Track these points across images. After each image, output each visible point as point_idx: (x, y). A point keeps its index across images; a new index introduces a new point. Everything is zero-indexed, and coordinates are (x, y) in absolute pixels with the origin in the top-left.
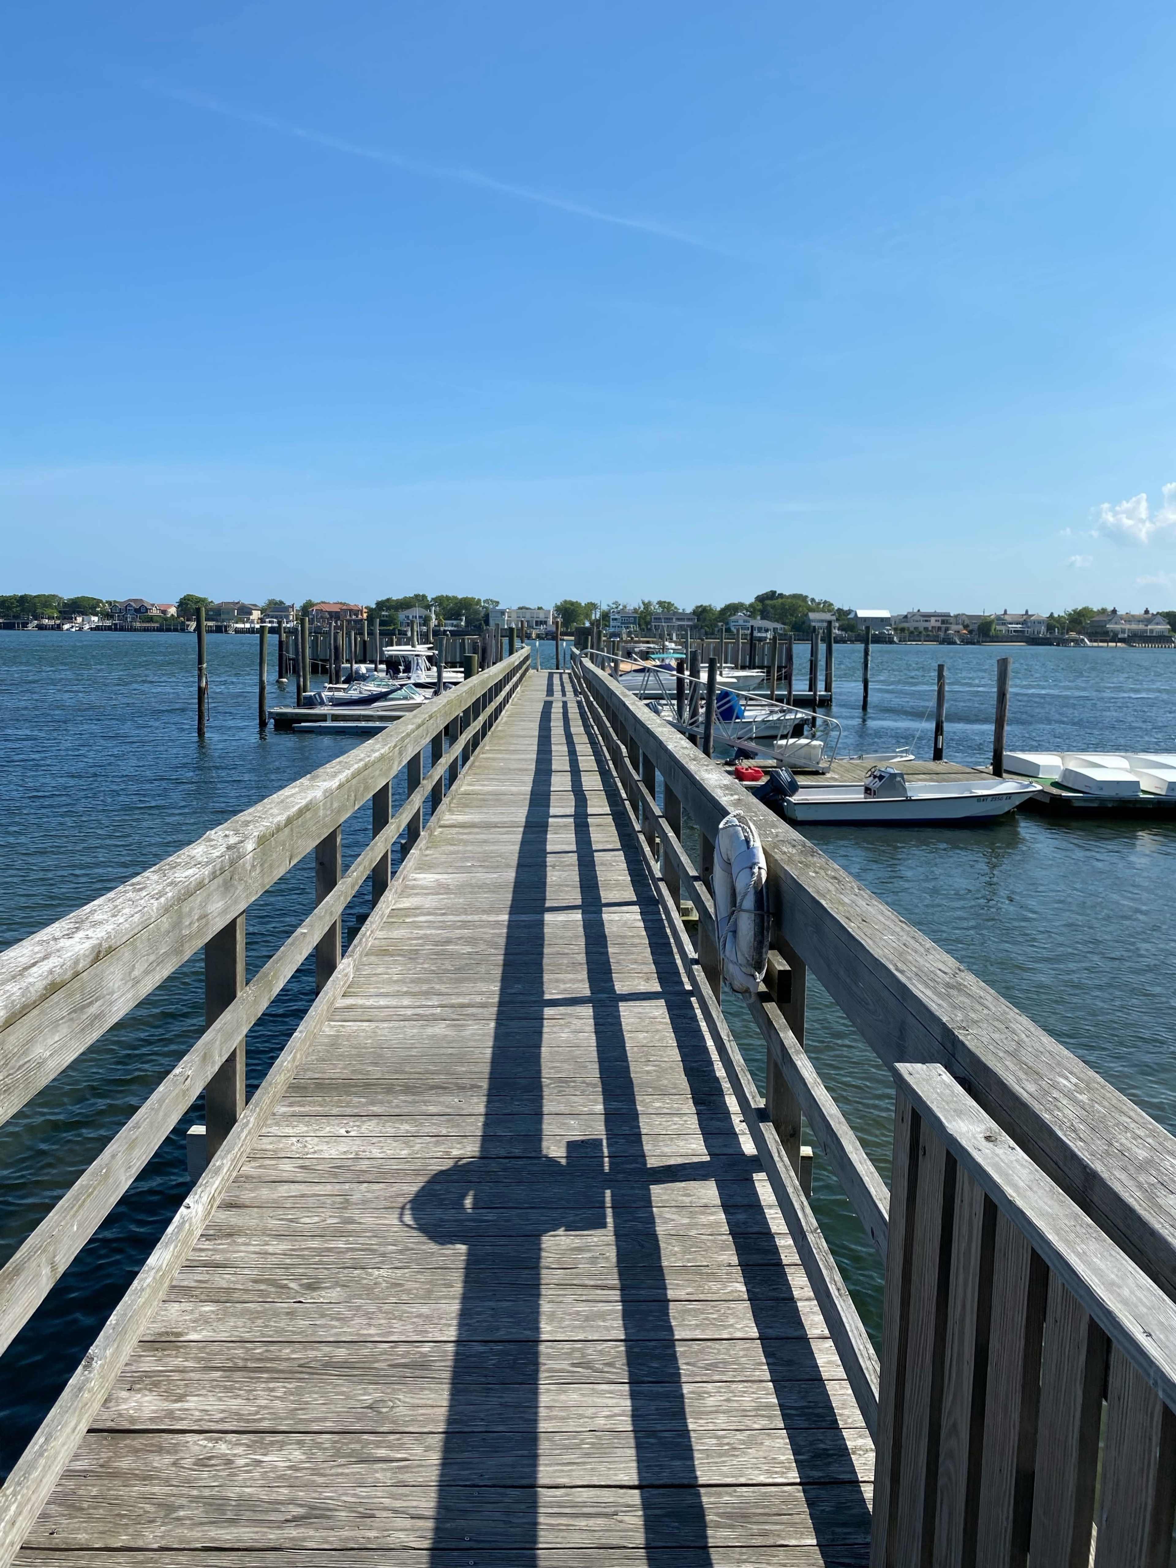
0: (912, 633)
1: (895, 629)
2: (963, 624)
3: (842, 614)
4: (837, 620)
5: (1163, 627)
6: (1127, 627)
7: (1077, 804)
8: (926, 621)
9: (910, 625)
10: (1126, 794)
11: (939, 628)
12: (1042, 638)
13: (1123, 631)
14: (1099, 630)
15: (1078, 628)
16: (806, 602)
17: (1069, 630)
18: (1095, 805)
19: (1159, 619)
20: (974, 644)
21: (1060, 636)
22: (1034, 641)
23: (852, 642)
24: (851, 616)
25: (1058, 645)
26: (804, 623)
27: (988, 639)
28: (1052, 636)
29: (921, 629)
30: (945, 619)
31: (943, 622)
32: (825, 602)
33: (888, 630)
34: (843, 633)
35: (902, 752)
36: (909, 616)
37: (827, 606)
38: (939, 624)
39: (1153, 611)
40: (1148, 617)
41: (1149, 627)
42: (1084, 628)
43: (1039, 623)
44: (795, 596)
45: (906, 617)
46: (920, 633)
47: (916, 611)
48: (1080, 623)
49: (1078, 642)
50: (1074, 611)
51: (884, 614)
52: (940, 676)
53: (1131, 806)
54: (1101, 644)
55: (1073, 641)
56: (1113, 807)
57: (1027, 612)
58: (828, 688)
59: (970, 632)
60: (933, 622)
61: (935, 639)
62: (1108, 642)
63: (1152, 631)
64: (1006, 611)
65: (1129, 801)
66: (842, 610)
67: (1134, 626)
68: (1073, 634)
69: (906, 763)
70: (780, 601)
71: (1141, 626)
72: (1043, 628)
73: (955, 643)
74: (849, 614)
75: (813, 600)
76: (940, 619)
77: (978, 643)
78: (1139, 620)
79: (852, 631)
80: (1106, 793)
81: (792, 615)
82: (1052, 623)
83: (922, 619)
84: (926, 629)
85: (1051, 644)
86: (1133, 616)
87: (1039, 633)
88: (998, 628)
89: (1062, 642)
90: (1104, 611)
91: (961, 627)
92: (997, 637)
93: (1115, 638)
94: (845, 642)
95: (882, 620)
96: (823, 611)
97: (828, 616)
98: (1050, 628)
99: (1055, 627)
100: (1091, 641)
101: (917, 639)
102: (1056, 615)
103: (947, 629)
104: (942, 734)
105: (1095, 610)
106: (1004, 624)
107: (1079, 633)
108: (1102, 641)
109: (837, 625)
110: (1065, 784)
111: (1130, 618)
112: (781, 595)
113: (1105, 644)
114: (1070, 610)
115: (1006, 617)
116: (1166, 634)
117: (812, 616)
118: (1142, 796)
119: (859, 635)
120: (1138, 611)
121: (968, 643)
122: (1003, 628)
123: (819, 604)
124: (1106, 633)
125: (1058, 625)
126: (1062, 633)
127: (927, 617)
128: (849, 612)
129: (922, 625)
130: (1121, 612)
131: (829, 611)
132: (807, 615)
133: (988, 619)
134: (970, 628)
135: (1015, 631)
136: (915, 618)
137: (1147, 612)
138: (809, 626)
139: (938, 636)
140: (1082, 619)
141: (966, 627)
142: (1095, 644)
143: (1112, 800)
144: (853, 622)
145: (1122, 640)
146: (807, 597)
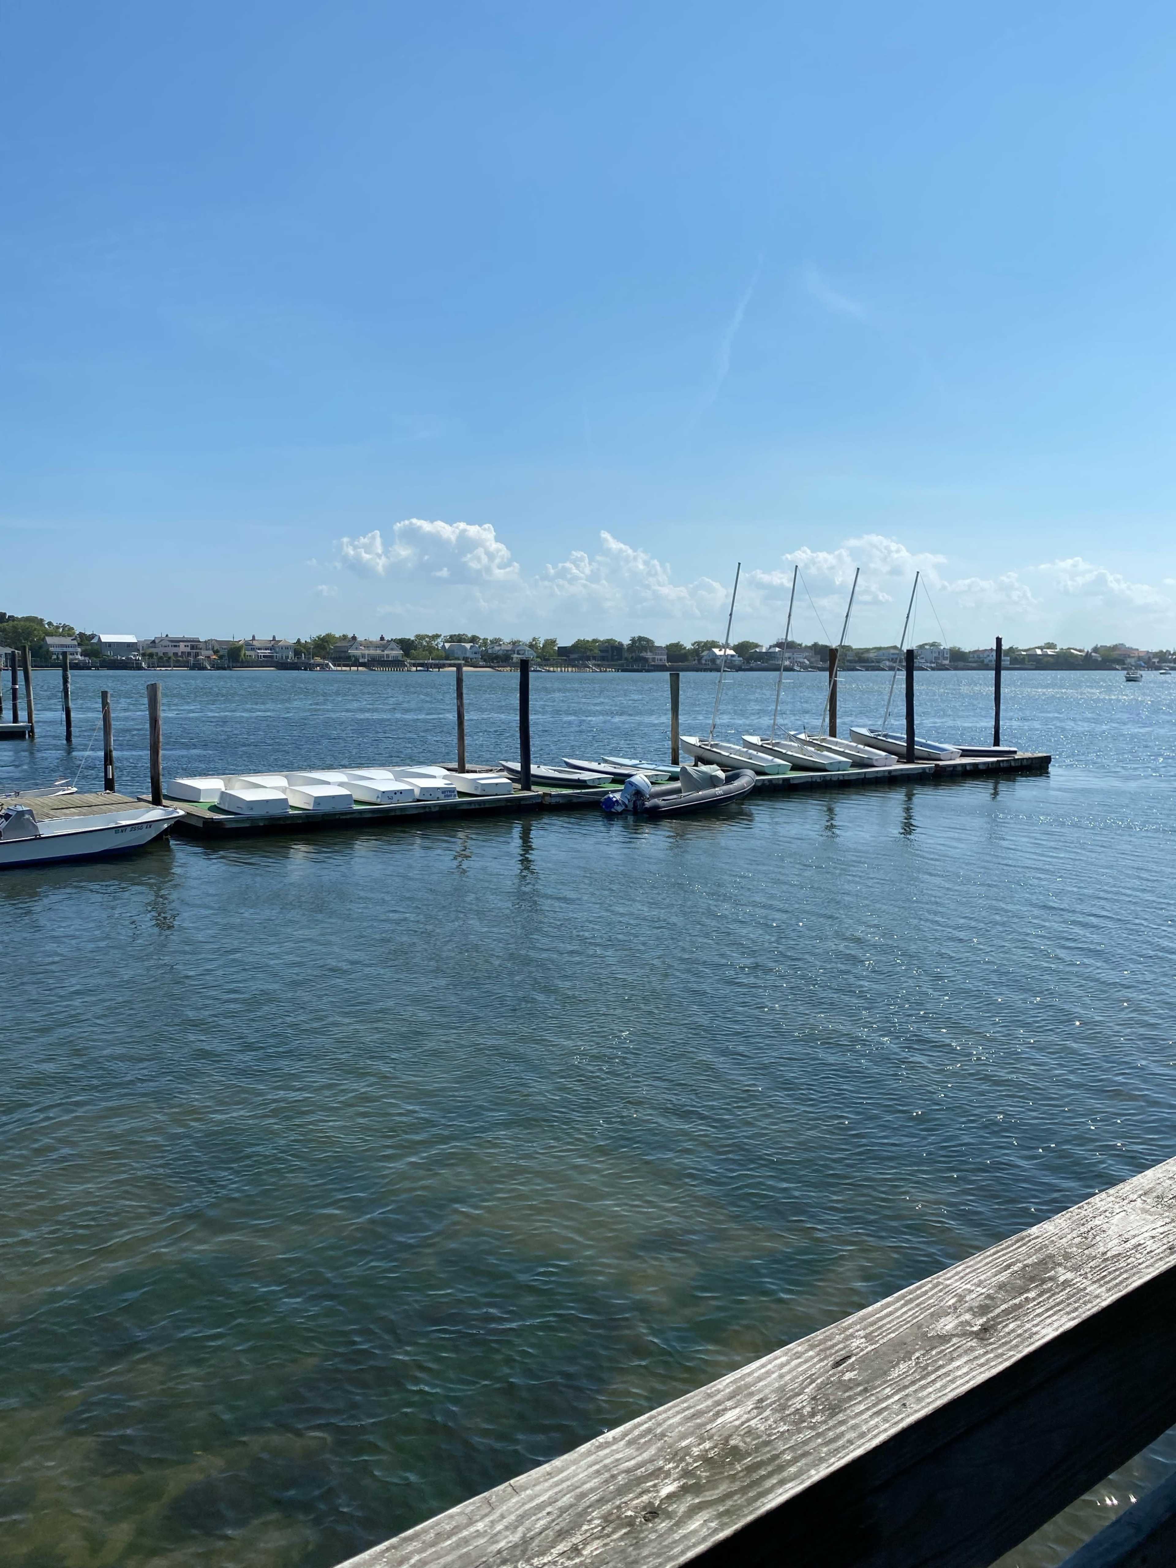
0: (161, 658)
1: (143, 655)
2: (213, 649)
3: (84, 639)
4: (79, 645)
5: (397, 653)
6: (367, 652)
7: (229, 826)
8: (175, 646)
9: (160, 651)
10: (276, 812)
11: (189, 654)
12: (290, 663)
13: (363, 656)
14: (343, 655)
15: (323, 653)
16: (43, 625)
17: (315, 655)
18: (247, 825)
19: (393, 645)
20: (224, 669)
21: (307, 661)
22: (283, 666)
23: (97, 668)
24: (95, 641)
25: (305, 669)
26: (41, 647)
27: (239, 665)
28: (299, 661)
29: (171, 655)
30: (194, 644)
31: (192, 647)
32: (64, 626)
33: (134, 656)
34: (87, 658)
35: (62, 785)
36: (157, 641)
37: (67, 631)
38: (188, 650)
39: (387, 638)
40: (383, 644)
41: (386, 652)
42: (328, 653)
43: (287, 648)
44: (28, 619)
45: (154, 642)
46: (170, 658)
47: (164, 636)
48: (324, 648)
49: (324, 667)
50: (318, 637)
51: (131, 639)
52: (105, 704)
53: (282, 822)
54: (344, 668)
55: (318, 665)
56: (264, 826)
57: (274, 637)
58: (30, 719)
59: (221, 657)
60: (182, 648)
61: (186, 665)
62: (350, 666)
63: (388, 656)
64: (254, 637)
65: (279, 819)
66: (84, 634)
67: (372, 652)
68: (318, 660)
69: (63, 798)
70: (11, 623)
71: (379, 652)
72: (291, 654)
73: (205, 668)
74: (93, 638)
75: (50, 624)
76: (189, 644)
77: (229, 668)
78: (377, 647)
79: (96, 657)
80: (256, 813)
81: (26, 639)
82: (299, 648)
83: (171, 644)
84: (176, 654)
85: (299, 669)
86: (371, 642)
87: (287, 657)
88: (248, 653)
89: (309, 667)
90: (345, 637)
91: (211, 652)
92: (248, 662)
93: (357, 664)
94: (89, 668)
95: (129, 645)
96: (61, 635)
97: (68, 641)
98: (297, 653)
99: (301, 652)
100: (335, 665)
101: (167, 664)
102: (303, 641)
103: (197, 655)
104: (111, 764)
105: (337, 636)
106: (253, 649)
107: (324, 658)
108: (345, 666)
109: (79, 650)
110: (222, 806)
111: (368, 645)
112: (11, 618)
113: (348, 668)
114: (315, 635)
115: (255, 643)
116: (400, 658)
117: (49, 640)
118: (291, 812)
119: (104, 661)
120: (375, 638)
121: (218, 668)
122: (252, 653)
123: (58, 627)
124: (349, 658)
125: (304, 650)
126: (309, 659)
127: (176, 642)
128: (93, 636)
129: (171, 651)
130: (360, 638)
131: (70, 636)
132: (44, 639)
133: (237, 645)
134: (221, 653)
135: (264, 656)
136: (164, 643)
137: (382, 639)
138: (48, 651)
139: (188, 662)
140: (326, 644)
141: (216, 652)
142: (339, 668)
143: (263, 818)
144: (96, 647)
145: (363, 665)
146: (42, 620)
